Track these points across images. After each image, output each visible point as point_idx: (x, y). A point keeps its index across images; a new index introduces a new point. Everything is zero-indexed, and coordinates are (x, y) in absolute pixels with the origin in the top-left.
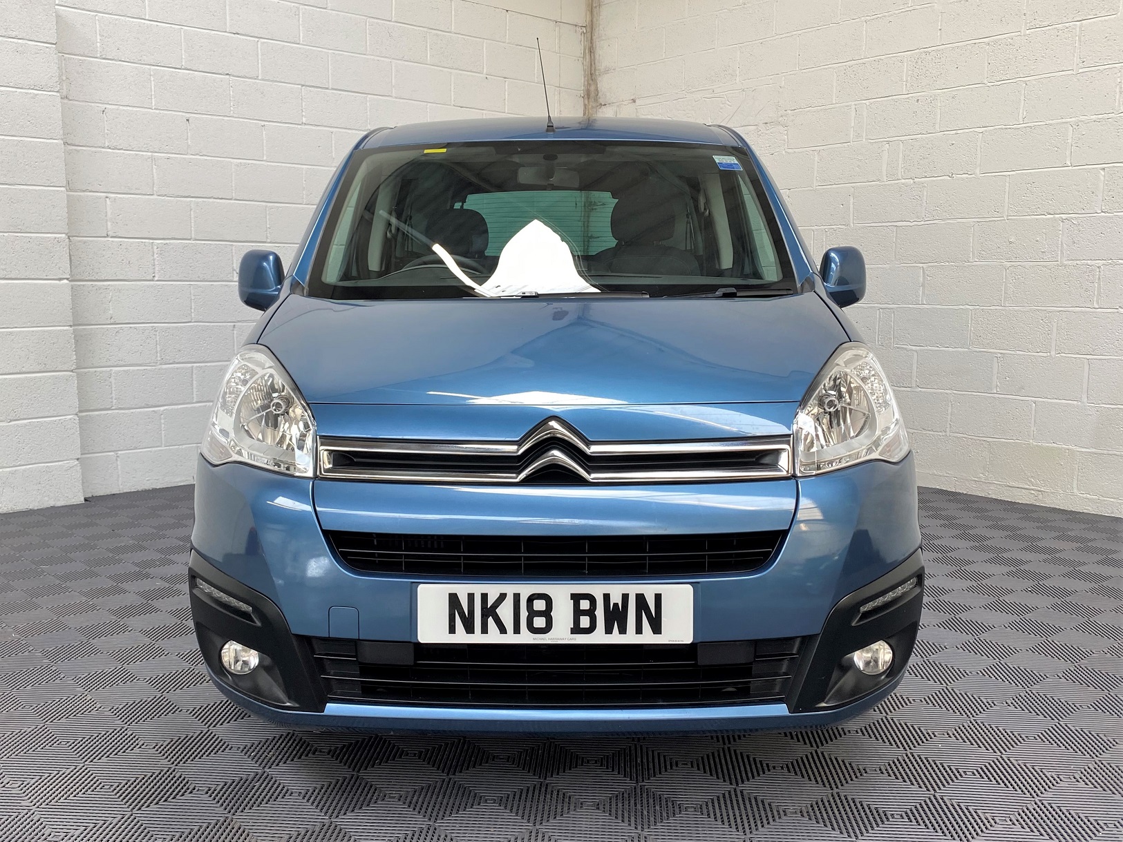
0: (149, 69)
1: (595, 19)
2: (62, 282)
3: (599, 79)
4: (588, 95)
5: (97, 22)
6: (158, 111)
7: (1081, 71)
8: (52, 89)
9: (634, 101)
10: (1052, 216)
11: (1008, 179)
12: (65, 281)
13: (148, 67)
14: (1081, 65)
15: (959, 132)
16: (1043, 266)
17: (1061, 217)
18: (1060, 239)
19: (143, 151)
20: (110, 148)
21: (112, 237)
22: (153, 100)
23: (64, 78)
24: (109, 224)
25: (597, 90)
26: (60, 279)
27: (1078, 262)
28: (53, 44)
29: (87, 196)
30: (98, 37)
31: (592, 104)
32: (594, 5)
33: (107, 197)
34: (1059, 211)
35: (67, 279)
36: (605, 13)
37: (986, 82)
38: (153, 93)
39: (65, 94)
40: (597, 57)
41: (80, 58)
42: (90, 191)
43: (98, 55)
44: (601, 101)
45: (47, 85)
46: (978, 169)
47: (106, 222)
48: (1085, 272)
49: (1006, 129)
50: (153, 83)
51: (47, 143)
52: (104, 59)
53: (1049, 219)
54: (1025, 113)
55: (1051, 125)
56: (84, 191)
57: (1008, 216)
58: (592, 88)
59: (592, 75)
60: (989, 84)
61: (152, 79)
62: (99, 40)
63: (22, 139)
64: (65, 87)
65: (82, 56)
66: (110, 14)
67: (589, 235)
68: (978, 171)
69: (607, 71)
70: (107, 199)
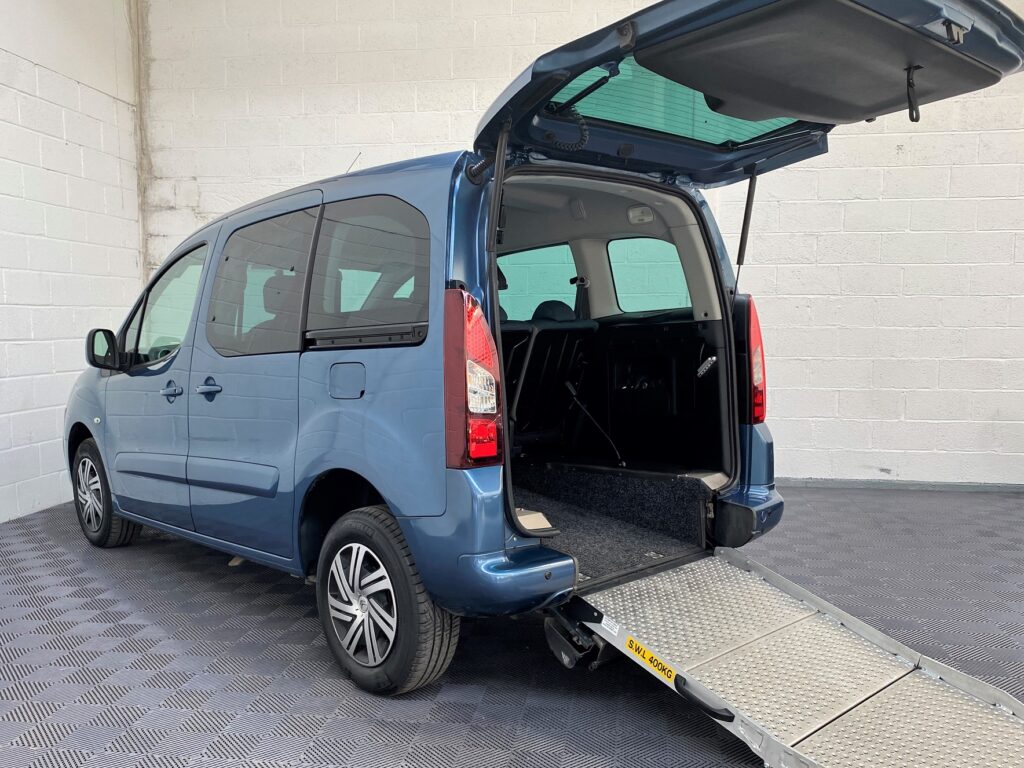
1: (144, 101)
3: (152, 155)
4: (140, 167)
9: (195, 179)
25: (150, 163)
31: (145, 175)
32: (142, 88)
36: (155, 98)
40: (149, 135)
44: (156, 174)
58: (145, 162)
59: (144, 150)
69: (162, 148)
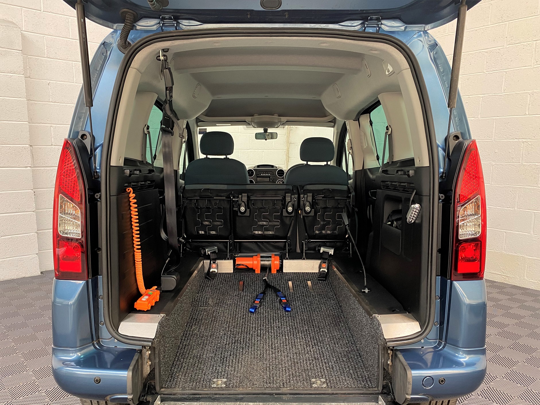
0: (72, 63)
2: (27, 168)
5: (45, 40)
6: (77, 84)
7: (535, 66)
8: (20, 73)
10: (518, 140)
11: (495, 120)
12: (29, 168)
13: (72, 62)
14: (535, 63)
15: (470, 96)
16: (512, 165)
17: (523, 141)
18: (521, 152)
19: (69, 104)
20: (52, 102)
21: (54, 146)
22: (74, 78)
23: (28, 68)
24: (53, 139)
26: (26, 167)
27: (531, 164)
28: (20, 50)
29: (41, 125)
30: (46, 47)
33: (51, 126)
34: (521, 138)
35: (30, 167)
37: (485, 71)
38: (74, 75)
39: (28, 75)
41: (36, 57)
42: (42, 123)
43: (46, 56)
45: (17, 71)
46: (480, 115)
47: (51, 138)
48: (535, 169)
49: (495, 95)
50: (74, 70)
51: (18, 100)
52: (48, 58)
53: (516, 141)
54: (505, 88)
55: (518, 94)
56: (39, 123)
57: (494, 139)
60: (486, 73)
61: (74, 68)
62: (45, 49)
63: (4, 98)
64: (28, 72)
65: (37, 56)
66: (52, 36)
67: (290, 142)
68: (479, 116)
70: (52, 127)
